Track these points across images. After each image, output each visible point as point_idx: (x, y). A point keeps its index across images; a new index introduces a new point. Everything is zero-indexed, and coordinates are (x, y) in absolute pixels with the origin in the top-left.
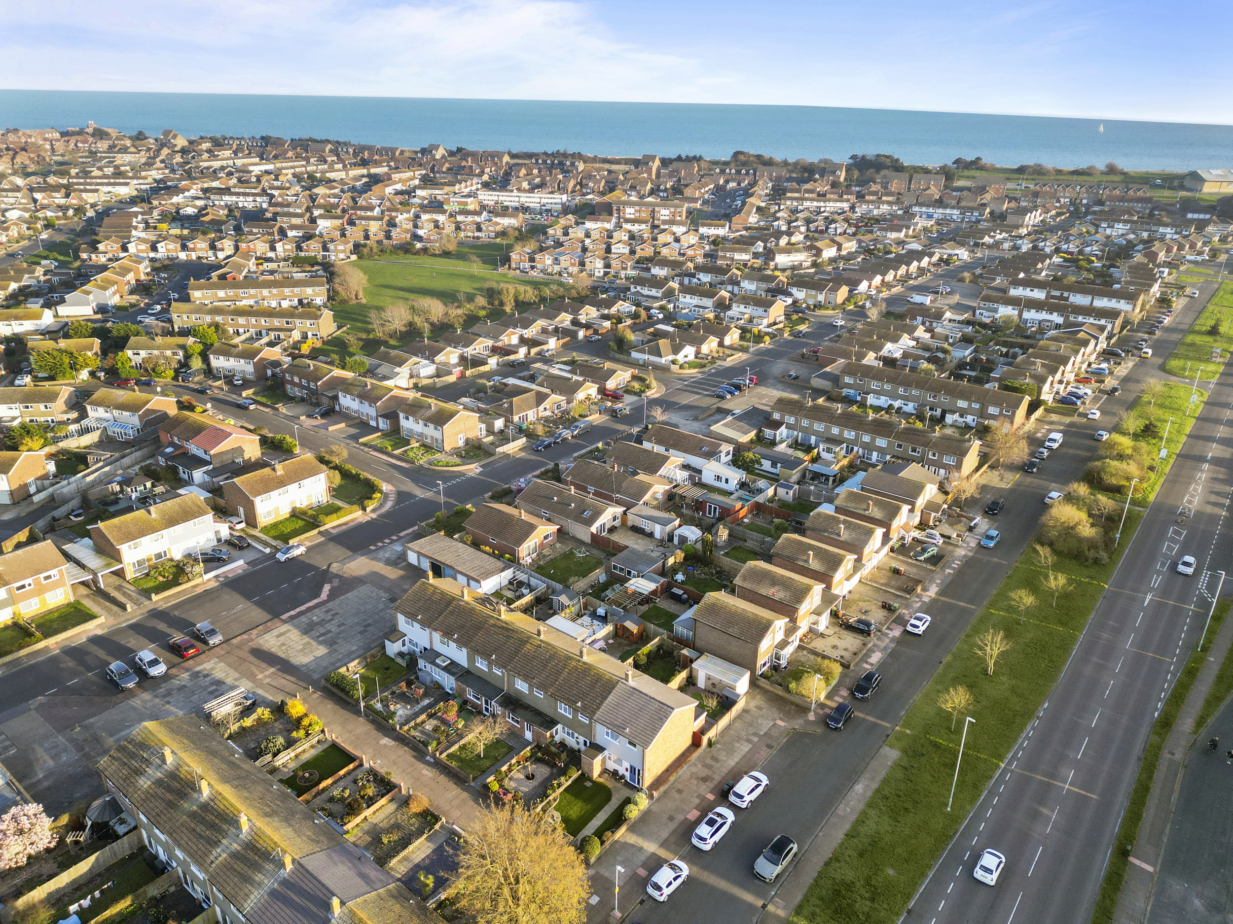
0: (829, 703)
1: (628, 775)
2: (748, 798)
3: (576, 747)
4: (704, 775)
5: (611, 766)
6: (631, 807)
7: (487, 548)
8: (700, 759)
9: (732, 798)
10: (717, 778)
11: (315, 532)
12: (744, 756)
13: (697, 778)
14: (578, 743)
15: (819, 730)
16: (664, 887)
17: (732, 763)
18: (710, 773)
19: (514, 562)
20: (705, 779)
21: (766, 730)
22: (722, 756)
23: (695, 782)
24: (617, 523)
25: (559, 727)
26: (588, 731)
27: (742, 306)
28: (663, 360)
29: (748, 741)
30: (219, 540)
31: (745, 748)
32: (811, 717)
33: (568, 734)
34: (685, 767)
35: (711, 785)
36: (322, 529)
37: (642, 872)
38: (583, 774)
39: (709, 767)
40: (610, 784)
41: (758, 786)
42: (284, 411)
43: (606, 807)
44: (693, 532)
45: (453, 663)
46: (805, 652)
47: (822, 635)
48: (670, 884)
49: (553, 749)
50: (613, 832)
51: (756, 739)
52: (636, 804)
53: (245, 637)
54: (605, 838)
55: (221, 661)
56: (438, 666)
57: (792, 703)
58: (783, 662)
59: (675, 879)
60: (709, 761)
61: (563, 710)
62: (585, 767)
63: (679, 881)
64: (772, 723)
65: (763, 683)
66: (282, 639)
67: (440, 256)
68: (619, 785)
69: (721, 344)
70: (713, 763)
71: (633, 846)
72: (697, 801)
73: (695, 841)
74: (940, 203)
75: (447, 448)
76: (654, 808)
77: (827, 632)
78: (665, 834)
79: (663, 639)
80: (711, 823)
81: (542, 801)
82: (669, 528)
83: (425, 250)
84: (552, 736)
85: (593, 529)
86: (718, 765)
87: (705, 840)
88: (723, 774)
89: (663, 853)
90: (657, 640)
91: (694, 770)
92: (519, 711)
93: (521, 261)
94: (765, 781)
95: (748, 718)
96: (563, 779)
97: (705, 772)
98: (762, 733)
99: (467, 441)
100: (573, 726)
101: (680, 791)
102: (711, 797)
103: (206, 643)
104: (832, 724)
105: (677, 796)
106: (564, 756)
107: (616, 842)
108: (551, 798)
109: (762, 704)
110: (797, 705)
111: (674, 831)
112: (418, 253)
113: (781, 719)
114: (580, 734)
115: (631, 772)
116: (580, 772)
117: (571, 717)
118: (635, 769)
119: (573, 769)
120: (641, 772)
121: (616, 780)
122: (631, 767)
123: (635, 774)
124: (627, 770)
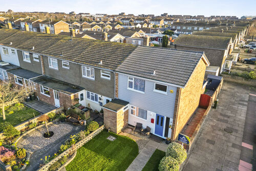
1: (153, 127)
3: (99, 108)
4: (224, 127)
5: (134, 120)
6: (169, 159)
8: (211, 116)
10: (240, 129)
14: (101, 104)
18: (229, 126)
21: (247, 98)
23: (221, 133)
25: (84, 92)
33: (93, 98)
35: (239, 136)
38: (106, 130)
39: (225, 121)
40: (135, 138)
49: (77, 110)
51: (246, 103)
52: (175, 156)
60: (221, 117)
61: (88, 73)
62: (108, 122)
64: (248, 95)
68: (145, 138)
72: (237, 151)
84: (76, 99)
86: (231, 120)
92: (50, 84)
97: (224, 125)
101: (211, 142)
102: (249, 146)
105: (211, 146)
113: (252, 93)
114: (102, 95)
115: (157, 123)
116: (102, 128)
117: (94, 79)
118: (162, 118)
119: (95, 124)
120: (171, 120)
121: (140, 133)
122: (158, 117)
123: (162, 124)
124: (152, 121)
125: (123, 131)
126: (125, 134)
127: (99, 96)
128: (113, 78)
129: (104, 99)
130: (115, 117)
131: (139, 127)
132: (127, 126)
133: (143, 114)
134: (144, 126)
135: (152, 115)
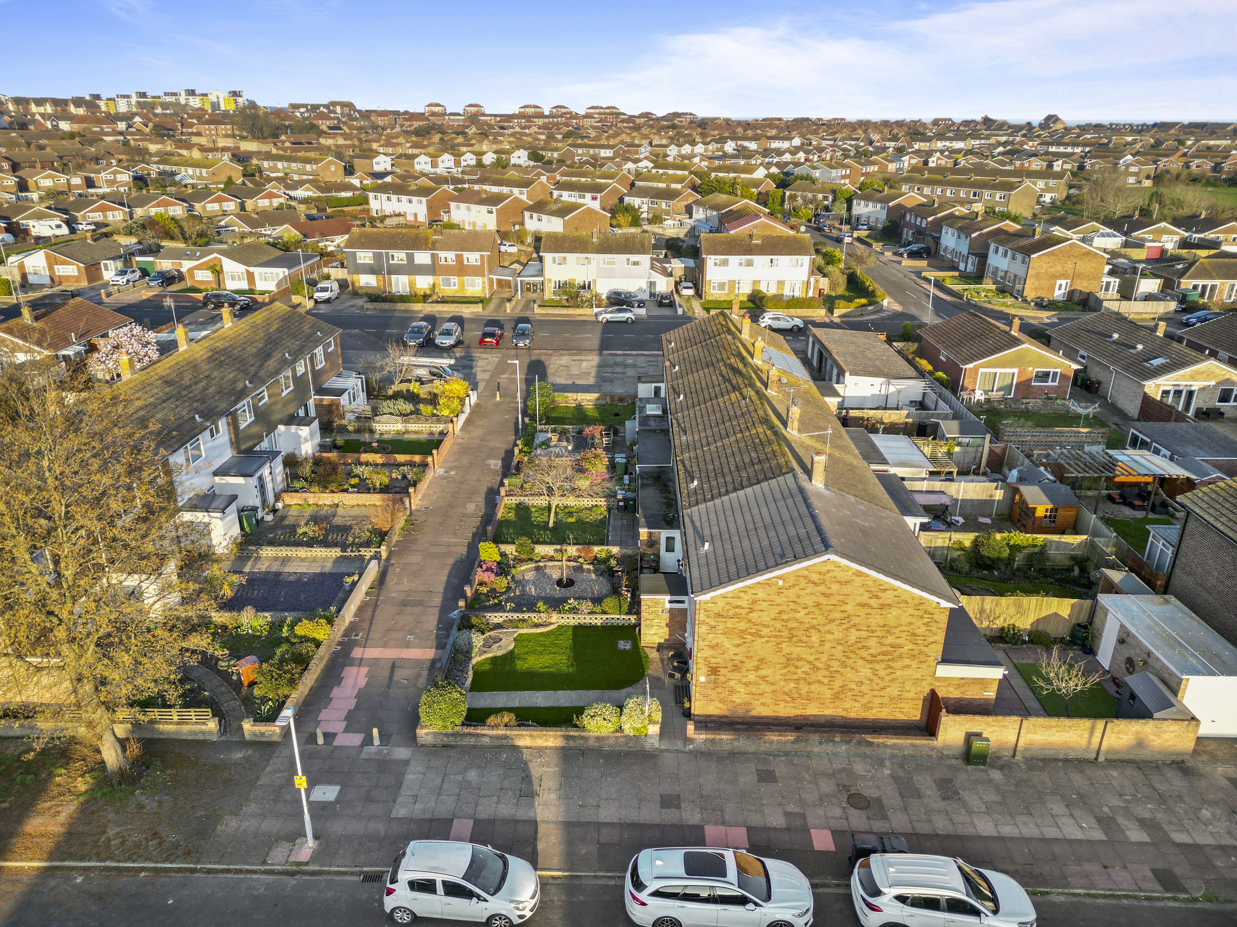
4: (870, 793)
7: (923, 362)
10: (898, 824)
12: (1039, 841)
13: (844, 787)
18: (892, 802)
19: (950, 382)
20: (860, 802)
21: (1204, 841)
23: (827, 786)
29: (1106, 822)
35: (861, 824)
38: (634, 626)
39: (909, 791)
40: (654, 665)
42: (878, 248)
51: (1138, 836)
53: (548, 351)
54: (485, 722)
66: (574, 363)
68: (669, 681)
71: (528, 778)
72: (777, 823)
75: (1030, 293)
76: (670, 760)
78: (608, 814)
81: (513, 610)
84: (652, 544)
86: (940, 807)
90: (1075, 540)
91: (858, 766)
92: (650, 489)
97: (879, 790)
98: (1179, 838)
105: (748, 779)
107: (516, 748)
108: (534, 617)
125: (659, 647)
126: (652, 654)
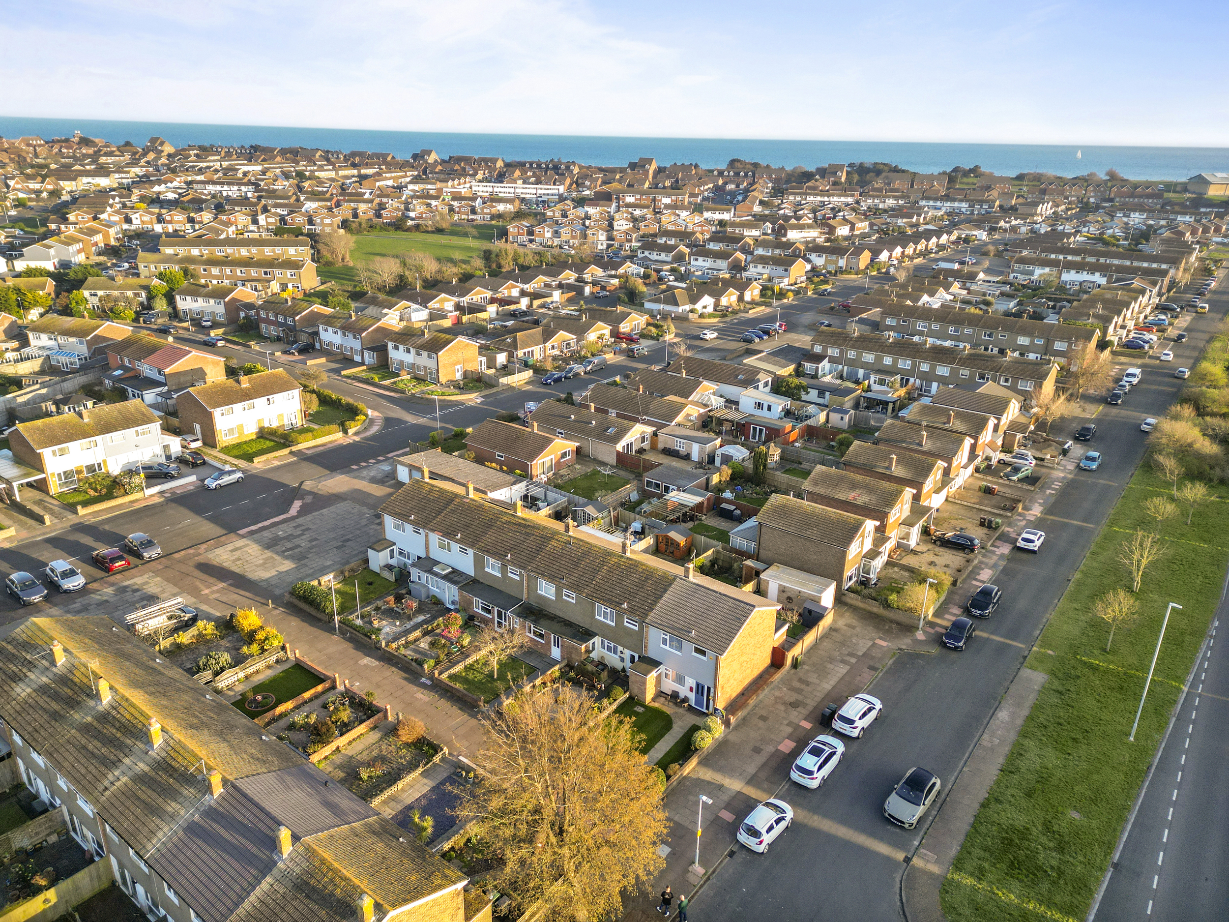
0: (939, 621)
1: (692, 696)
2: (861, 724)
3: (619, 665)
4: (792, 700)
5: (669, 686)
6: (703, 733)
7: (494, 465)
8: (784, 681)
9: (837, 725)
10: (811, 703)
11: (286, 451)
12: (842, 679)
13: (784, 703)
14: (622, 660)
15: (935, 650)
16: (763, 831)
17: (827, 685)
18: (800, 698)
19: (526, 475)
20: (794, 705)
21: (864, 650)
22: (813, 678)
23: (782, 708)
24: (646, 445)
25: (597, 640)
26: (637, 641)
27: (760, 266)
28: (680, 309)
29: (843, 661)
30: (168, 457)
31: (843, 670)
32: (920, 635)
33: (609, 649)
34: (767, 690)
35: (805, 712)
36: (294, 449)
37: (728, 816)
38: (631, 698)
39: (799, 691)
40: (668, 709)
41: (870, 710)
42: (257, 348)
43: (667, 737)
44: (738, 451)
45: (455, 571)
46: (896, 569)
47: (914, 552)
48: (771, 828)
49: (590, 667)
50: (681, 765)
51: (853, 660)
52: (708, 729)
53: (191, 551)
54: (671, 772)
55: (157, 576)
56: (436, 575)
57: (892, 621)
58: (873, 576)
59: (778, 821)
60: (796, 684)
61: (603, 615)
62: (634, 688)
63: (783, 825)
64: (870, 643)
65: (852, 599)
66: (238, 554)
67: (433, 232)
68: (681, 711)
69: (741, 299)
70: (803, 686)
71: (709, 783)
72: (789, 730)
73: (795, 776)
74: (947, 198)
75: (443, 379)
76: (732, 738)
77: (919, 549)
78: (751, 769)
79: (717, 552)
80: (816, 752)
82: (709, 447)
83: (417, 227)
84: (588, 651)
85: (619, 447)
86: (809, 689)
87: (809, 773)
88: (819, 699)
89: (752, 792)
90: (710, 552)
91: (777, 693)
92: (543, 622)
93: (519, 234)
94: (878, 705)
95: (837, 637)
96: (605, 701)
97: (793, 697)
98: (860, 653)
99: (465, 374)
100: (616, 636)
101: (763, 718)
102: (807, 725)
103: (139, 556)
104: (951, 643)
105: (761, 724)
106: (604, 675)
107: (685, 777)
109: (854, 622)
110: (898, 623)
111: (764, 765)
112: (409, 230)
113: (880, 638)
114: (625, 647)
115: (697, 692)
116: (627, 695)
117: (613, 624)
118: (703, 687)
119: (618, 690)
120: (712, 690)
121: (676, 704)
122: (698, 685)
123: (702, 694)
124: (691, 689)
125: (653, 700)
126: (656, 705)
127: (620, 648)
128: (641, 628)
129: (627, 653)
130: (644, 683)
131: (675, 696)
132: (660, 694)
133: (680, 680)
134: (682, 696)
135: (691, 682)
